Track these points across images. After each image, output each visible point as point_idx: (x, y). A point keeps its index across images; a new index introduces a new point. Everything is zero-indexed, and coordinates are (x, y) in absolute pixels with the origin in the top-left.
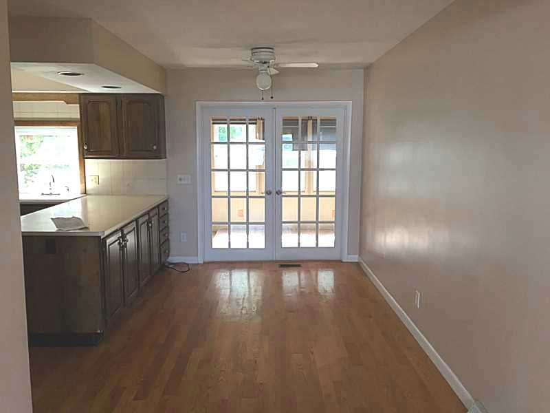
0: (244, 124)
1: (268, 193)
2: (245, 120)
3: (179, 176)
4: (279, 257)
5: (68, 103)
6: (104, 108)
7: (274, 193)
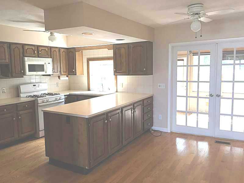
0: (198, 55)
1: (211, 95)
2: (198, 53)
3: (159, 85)
4: (217, 135)
5: (109, 50)
6: (123, 51)
7: (215, 96)
